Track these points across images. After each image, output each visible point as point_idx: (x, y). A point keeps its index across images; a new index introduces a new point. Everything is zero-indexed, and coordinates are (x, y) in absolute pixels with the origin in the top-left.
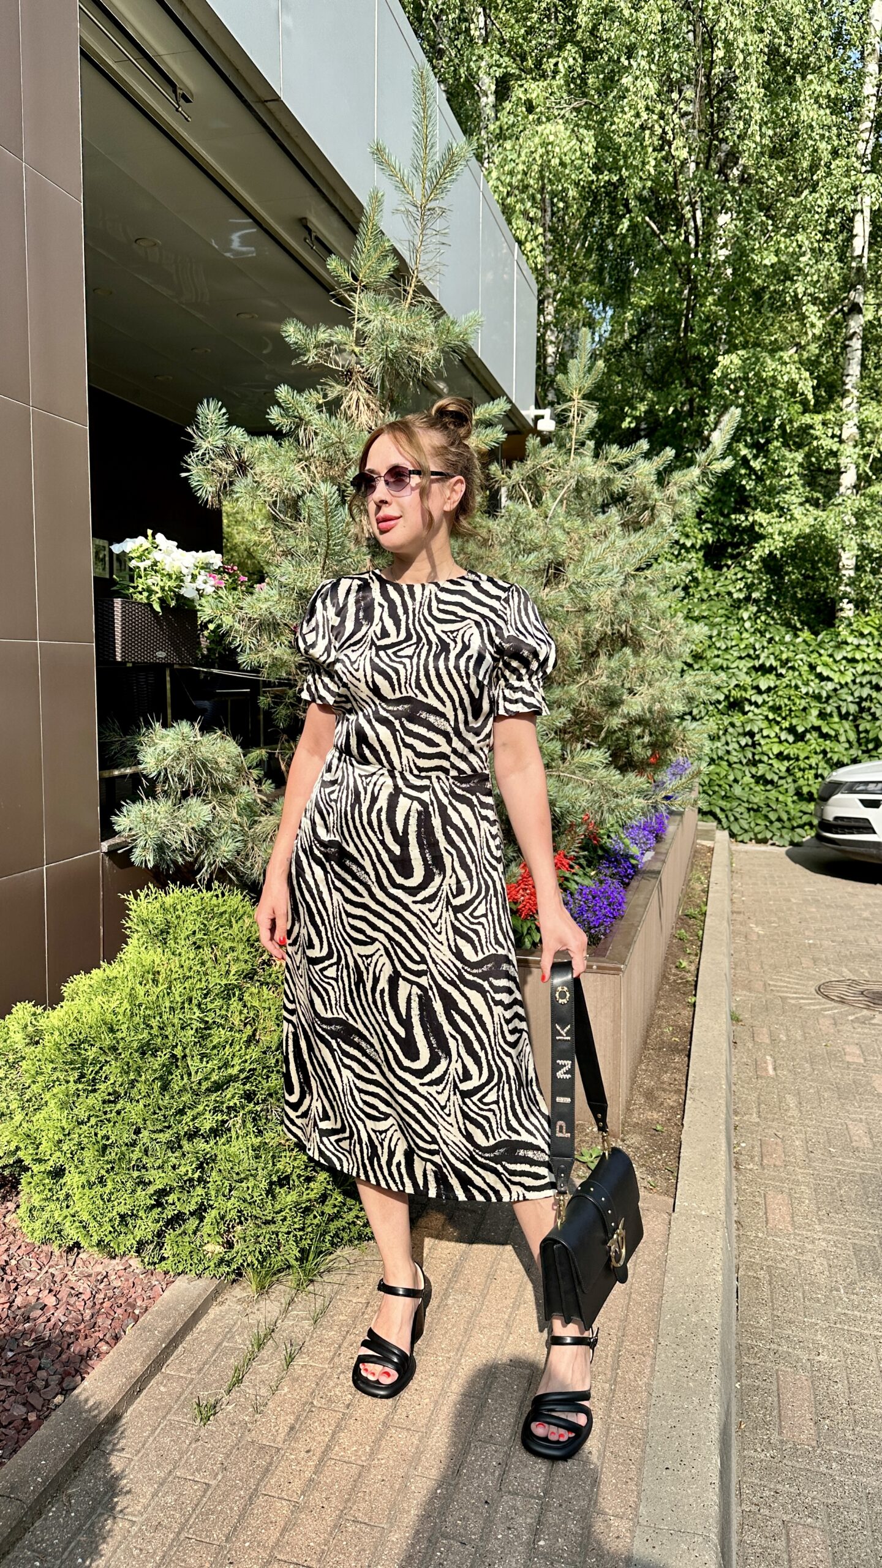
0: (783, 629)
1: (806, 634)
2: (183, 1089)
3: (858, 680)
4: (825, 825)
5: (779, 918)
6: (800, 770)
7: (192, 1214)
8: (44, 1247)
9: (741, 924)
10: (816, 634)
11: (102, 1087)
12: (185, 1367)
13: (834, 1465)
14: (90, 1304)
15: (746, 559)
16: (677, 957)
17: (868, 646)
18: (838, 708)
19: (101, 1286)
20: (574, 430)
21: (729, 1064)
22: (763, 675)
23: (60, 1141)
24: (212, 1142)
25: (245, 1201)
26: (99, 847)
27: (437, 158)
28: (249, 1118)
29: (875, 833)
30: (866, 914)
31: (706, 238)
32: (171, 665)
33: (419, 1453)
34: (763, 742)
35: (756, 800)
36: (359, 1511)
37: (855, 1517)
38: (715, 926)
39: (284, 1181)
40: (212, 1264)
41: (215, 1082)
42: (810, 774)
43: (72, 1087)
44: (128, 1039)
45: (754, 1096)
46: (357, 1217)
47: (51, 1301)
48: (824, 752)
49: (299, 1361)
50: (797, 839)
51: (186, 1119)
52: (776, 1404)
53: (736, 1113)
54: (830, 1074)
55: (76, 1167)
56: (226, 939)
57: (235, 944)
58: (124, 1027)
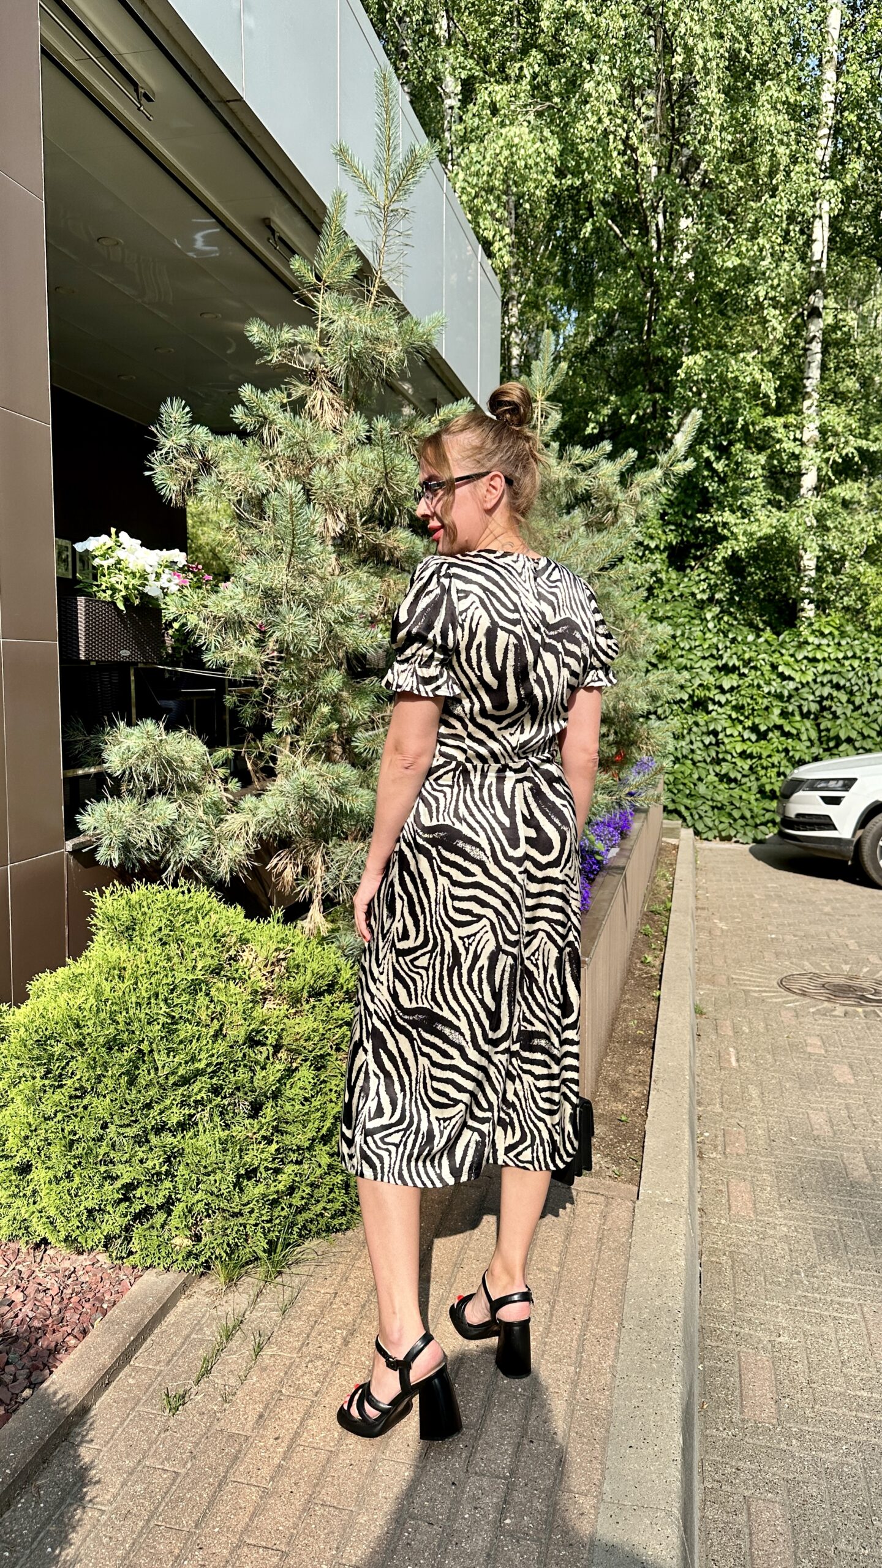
0: (745, 629)
1: (768, 634)
2: (150, 1084)
3: (819, 680)
4: (787, 822)
5: (742, 914)
6: (763, 768)
7: (160, 1208)
8: (11, 1245)
9: (705, 919)
10: (778, 634)
11: (69, 1082)
12: (154, 1359)
13: (794, 1441)
14: (57, 1299)
15: (709, 561)
16: (642, 952)
17: (828, 645)
18: (800, 707)
19: (69, 1282)
20: (538, 431)
21: (692, 1055)
22: (726, 674)
23: (27, 1137)
24: (179, 1137)
25: (212, 1194)
26: (63, 846)
27: (400, 160)
28: (216, 1112)
29: (835, 829)
30: (827, 909)
31: (669, 241)
32: (135, 664)
34: (726, 740)
35: (720, 798)
36: (326, 1494)
37: (814, 1491)
38: (680, 921)
39: (251, 1173)
40: (180, 1257)
41: (182, 1076)
42: (773, 772)
43: (39, 1083)
44: (94, 1034)
45: (717, 1087)
46: (325, 1209)
47: (18, 1297)
48: (786, 751)
49: (267, 1351)
50: (760, 837)
51: (153, 1113)
52: (737, 1385)
53: (699, 1103)
54: (792, 1065)
55: (43, 1162)
56: (192, 935)
57: (202, 940)
58: (90, 1023)
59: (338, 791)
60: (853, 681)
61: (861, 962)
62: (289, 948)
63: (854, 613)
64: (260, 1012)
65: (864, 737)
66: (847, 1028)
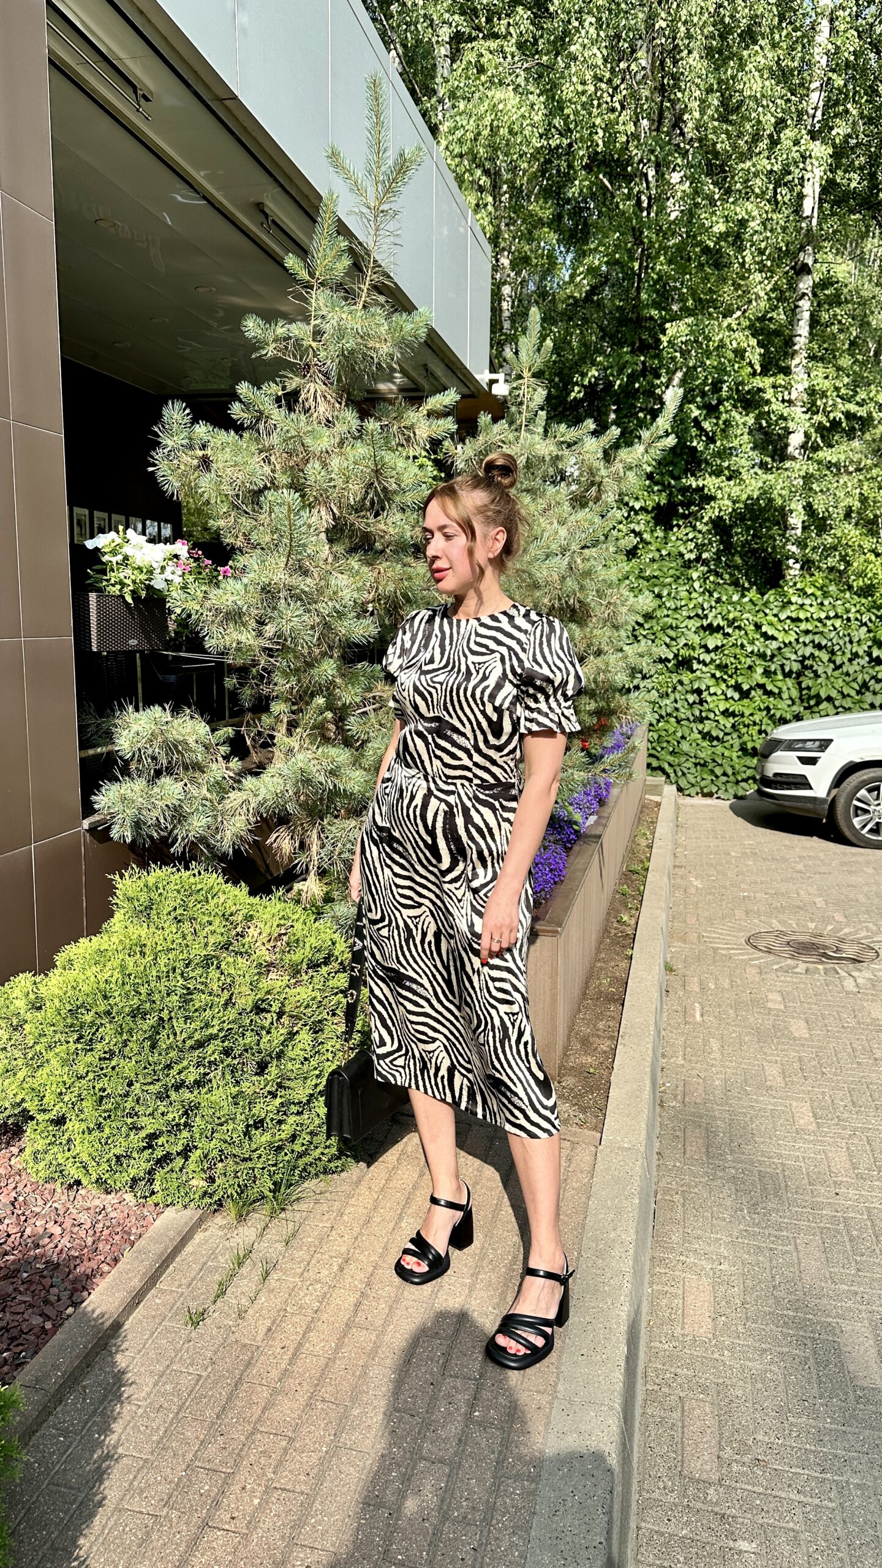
0: (731, 589)
1: (753, 594)
2: (170, 1047)
3: (801, 640)
4: (766, 781)
5: (718, 872)
6: (745, 726)
7: (178, 1154)
8: (47, 1185)
9: (682, 878)
10: (763, 595)
11: (99, 1046)
12: (177, 1283)
13: (726, 1352)
14: (91, 1232)
15: (696, 519)
16: (619, 912)
17: (811, 605)
18: (782, 666)
19: (100, 1217)
20: (524, 407)
21: (659, 1011)
22: (711, 634)
23: (61, 1094)
24: (196, 1092)
25: (225, 1142)
26: (80, 825)
27: (390, 162)
28: (228, 1071)
29: (811, 788)
30: (800, 867)
31: (659, 201)
32: (141, 652)
33: (376, 1347)
34: (709, 699)
35: (703, 755)
36: (326, 1392)
37: (739, 1393)
38: (656, 881)
39: (259, 1124)
40: (197, 1196)
41: (197, 1041)
42: (754, 730)
43: (72, 1047)
44: (121, 1005)
45: (680, 1041)
46: (323, 1154)
47: (57, 1230)
48: (768, 709)
49: (274, 1276)
50: (741, 793)
51: (173, 1072)
52: (680, 1306)
53: (663, 1056)
54: (752, 1019)
55: (77, 1116)
56: (204, 914)
57: (211, 919)
58: (116, 994)
59: (333, 773)
60: (834, 641)
61: (826, 920)
62: (290, 924)
63: (838, 575)
64: (264, 984)
65: (844, 696)
66: (806, 984)
